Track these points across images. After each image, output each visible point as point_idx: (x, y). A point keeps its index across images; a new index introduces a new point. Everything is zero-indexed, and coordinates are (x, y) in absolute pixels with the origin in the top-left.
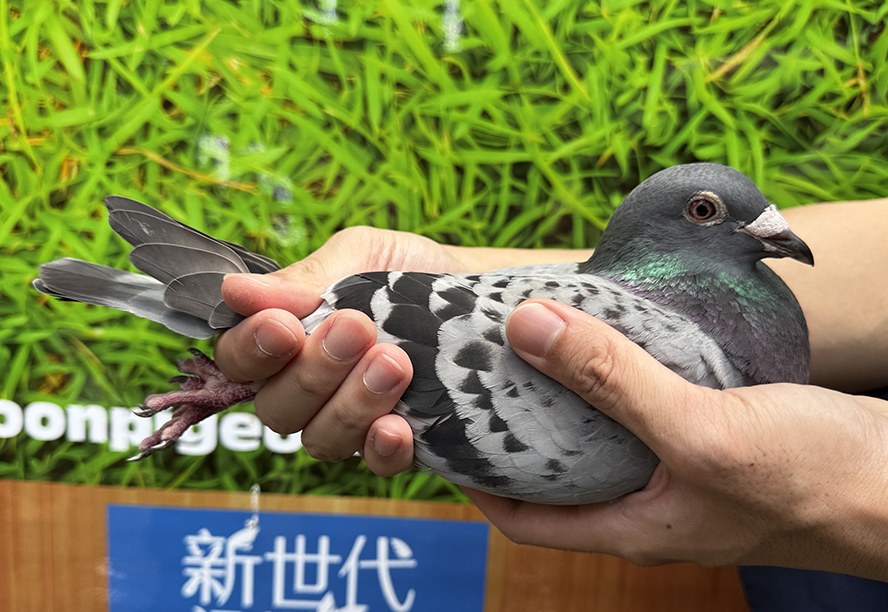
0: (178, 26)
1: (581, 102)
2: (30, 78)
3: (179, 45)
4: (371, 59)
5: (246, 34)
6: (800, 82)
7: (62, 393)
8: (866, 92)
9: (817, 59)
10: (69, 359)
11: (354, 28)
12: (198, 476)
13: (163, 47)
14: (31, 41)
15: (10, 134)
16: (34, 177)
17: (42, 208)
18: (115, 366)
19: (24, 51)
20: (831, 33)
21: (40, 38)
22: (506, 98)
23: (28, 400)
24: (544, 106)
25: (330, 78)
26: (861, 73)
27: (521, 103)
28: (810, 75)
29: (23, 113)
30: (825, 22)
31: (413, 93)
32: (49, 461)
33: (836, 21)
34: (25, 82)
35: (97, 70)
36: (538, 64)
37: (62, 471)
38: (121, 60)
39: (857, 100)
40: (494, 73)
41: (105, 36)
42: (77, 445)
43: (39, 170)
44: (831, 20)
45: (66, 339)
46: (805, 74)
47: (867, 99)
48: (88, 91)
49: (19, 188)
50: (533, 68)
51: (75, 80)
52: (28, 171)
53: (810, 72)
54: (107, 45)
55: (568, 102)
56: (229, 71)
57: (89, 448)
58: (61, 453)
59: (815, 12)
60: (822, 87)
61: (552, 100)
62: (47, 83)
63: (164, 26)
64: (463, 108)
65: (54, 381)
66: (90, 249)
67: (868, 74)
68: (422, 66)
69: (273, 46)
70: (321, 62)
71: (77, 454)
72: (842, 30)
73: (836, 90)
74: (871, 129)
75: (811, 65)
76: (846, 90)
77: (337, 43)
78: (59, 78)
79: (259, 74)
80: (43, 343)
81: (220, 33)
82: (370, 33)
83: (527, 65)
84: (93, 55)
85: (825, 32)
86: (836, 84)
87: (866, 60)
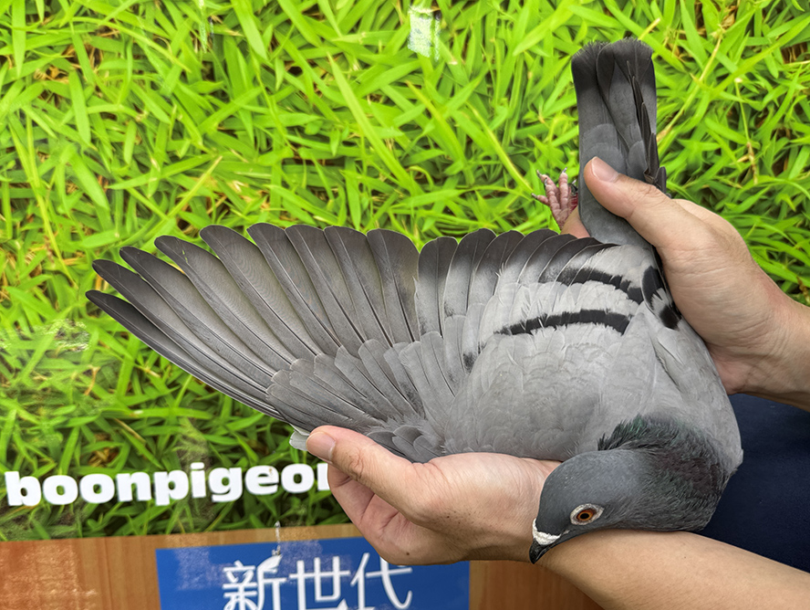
0: (185, 158)
1: (525, 193)
2: (60, 210)
3: (187, 173)
4: (350, 173)
5: (244, 160)
6: (702, 160)
7: (109, 465)
8: (756, 165)
9: (715, 141)
10: (114, 436)
11: (334, 148)
12: (229, 519)
13: (174, 176)
14: (59, 179)
15: (48, 257)
16: (72, 291)
17: (81, 316)
18: (155, 439)
19: (54, 187)
20: (725, 119)
21: (66, 175)
22: (463, 196)
23: (81, 473)
24: (495, 199)
25: (318, 192)
26: (751, 151)
27: (476, 199)
28: (710, 155)
29: (58, 240)
30: (720, 111)
31: (387, 197)
32: (104, 520)
33: (729, 109)
34: (57, 214)
35: (119, 199)
36: (489, 167)
37: (115, 527)
38: (139, 190)
39: (749, 171)
40: (452, 176)
41: (124, 171)
42: (127, 504)
43: (75, 285)
44: (725, 109)
45: (110, 421)
46: (705, 154)
47: (756, 171)
48: (112, 217)
49: (59, 301)
50: (485, 170)
51: (101, 209)
52: (66, 286)
53: (711, 152)
54: (125, 178)
55: (515, 194)
56: (232, 191)
57: (136, 505)
58: (113, 512)
59: (712, 104)
60: (720, 164)
61: (502, 194)
62: (76, 212)
63: (174, 158)
64: (428, 207)
65: (103, 456)
66: (125, 347)
67: (756, 151)
68: (393, 175)
69: (269, 169)
70: (308, 178)
71: (127, 512)
72: (734, 117)
73: (731, 165)
74: (760, 195)
75: (710, 146)
76: (739, 164)
77: (320, 161)
78: (86, 208)
79: (258, 193)
80: (91, 425)
81: (223, 160)
82: (348, 151)
83: (480, 168)
84: (114, 187)
85: (720, 120)
86: (731, 161)
87: (755, 140)
